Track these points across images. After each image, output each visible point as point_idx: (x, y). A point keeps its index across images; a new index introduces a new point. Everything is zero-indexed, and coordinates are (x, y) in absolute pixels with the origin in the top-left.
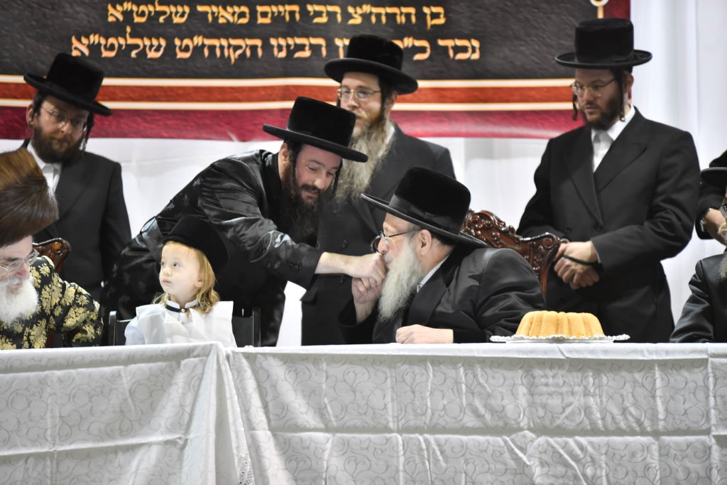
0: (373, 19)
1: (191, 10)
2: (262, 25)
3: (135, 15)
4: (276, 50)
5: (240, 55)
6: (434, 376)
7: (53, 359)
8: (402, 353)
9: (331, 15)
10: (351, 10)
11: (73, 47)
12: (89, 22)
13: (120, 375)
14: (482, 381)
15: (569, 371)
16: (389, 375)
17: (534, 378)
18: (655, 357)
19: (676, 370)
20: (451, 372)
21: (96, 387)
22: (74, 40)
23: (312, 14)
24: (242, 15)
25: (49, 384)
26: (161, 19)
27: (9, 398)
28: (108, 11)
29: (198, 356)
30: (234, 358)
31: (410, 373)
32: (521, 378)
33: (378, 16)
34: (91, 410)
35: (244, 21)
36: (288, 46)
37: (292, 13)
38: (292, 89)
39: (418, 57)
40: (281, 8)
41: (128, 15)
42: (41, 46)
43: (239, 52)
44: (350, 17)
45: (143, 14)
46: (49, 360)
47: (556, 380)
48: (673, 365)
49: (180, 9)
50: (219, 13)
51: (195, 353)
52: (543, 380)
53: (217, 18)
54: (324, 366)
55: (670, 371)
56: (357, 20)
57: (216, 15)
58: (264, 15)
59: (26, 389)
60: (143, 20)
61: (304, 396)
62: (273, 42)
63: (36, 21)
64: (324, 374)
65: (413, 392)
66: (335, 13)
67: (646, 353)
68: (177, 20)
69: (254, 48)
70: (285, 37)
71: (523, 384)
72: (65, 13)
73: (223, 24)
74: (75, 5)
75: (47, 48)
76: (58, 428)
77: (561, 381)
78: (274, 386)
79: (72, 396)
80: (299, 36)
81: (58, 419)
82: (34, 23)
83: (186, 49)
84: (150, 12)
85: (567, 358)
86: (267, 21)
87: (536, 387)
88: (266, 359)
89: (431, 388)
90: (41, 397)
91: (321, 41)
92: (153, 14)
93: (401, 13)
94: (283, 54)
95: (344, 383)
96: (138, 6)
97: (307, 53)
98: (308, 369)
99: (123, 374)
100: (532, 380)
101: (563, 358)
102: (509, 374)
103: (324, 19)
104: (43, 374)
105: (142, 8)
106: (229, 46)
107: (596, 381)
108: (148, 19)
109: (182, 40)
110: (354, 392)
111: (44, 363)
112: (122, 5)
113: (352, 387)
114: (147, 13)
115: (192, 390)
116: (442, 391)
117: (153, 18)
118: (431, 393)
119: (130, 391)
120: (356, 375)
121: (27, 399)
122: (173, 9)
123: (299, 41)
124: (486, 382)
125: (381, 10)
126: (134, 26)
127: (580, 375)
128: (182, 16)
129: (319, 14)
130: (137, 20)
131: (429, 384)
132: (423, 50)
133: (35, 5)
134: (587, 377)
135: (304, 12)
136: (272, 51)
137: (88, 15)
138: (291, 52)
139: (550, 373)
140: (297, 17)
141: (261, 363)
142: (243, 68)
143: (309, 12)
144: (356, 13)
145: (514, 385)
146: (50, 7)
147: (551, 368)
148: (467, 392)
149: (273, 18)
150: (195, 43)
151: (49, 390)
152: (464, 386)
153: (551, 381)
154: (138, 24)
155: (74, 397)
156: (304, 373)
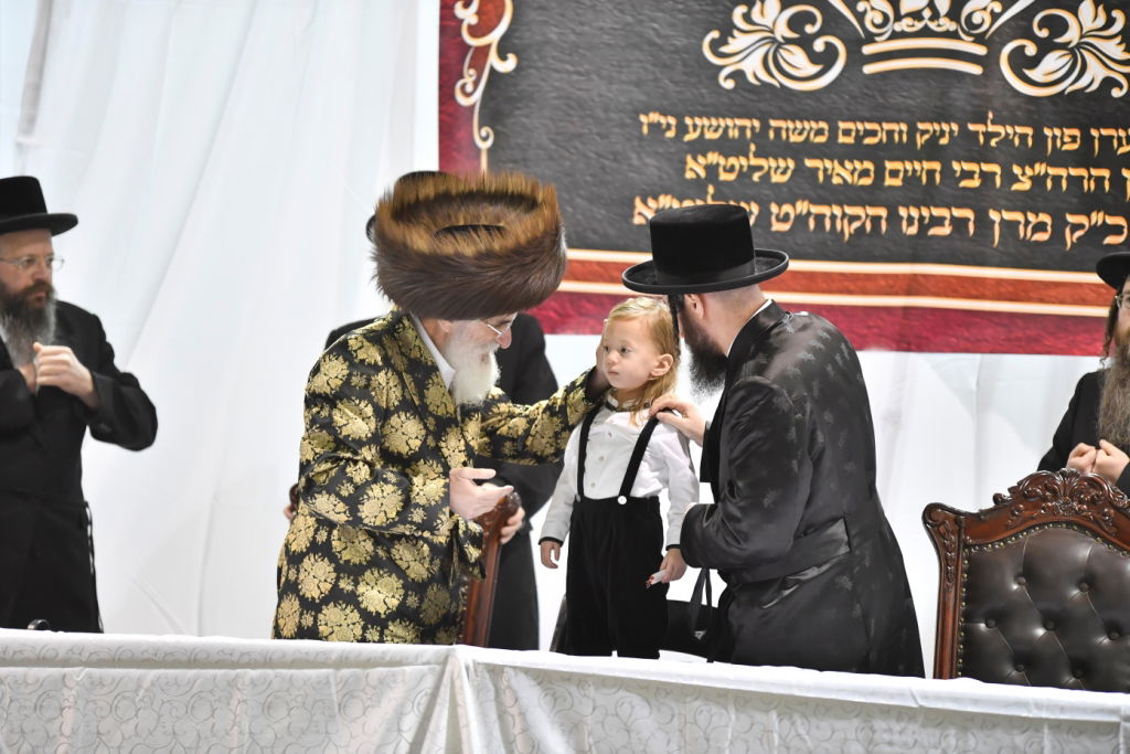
0: (1049, 184)
1: (796, 165)
2: (891, 187)
3: (721, 170)
4: (904, 223)
5: (856, 230)
6: (738, 719)
7: (248, 653)
8: (695, 682)
9: (987, 177)
10: (1017, 170)
11: (636, 211)
12: (660, 178)
13: (328, 683)
14: (802, 731)
15: (924, 726)
16: (676, 712)
17: (874, 732)
18: (1044, 715)
19: (1073, 736)
20: (759, 716)
21: (297, 696)
22: (638, 202)
23: (958, 174)
24: (865, 173)
25: (239, 686)
26: (756, 177)
27: (189, 702)
28: (685, 163)
29: (428, 663)
30: (475, 670)
31: (705, 712)
32: (856, 731)
33: (1057, 179)
34: (288, 727)
35: (867, 181)
36: (921, 218)
37: (931, 173)
38: (922, 279)
39: (1110, 240)
40: (917, 166)
41: (712, 170)
42: (595, 209)
43: (856, 225)
44: (1016, 179)
45: (732, 169)
46: (242, 654)
47: (904, 738)
48: (1071, 728)
49: (782, 163)
50: (833, 169)
51: (424, 659)
52: (886, 737)
53: (831, 176)
54: (591, 691)
55: (1065, 736)
56: (1025, 185)
57: (829, 172)
58: (894, 174)
59: (211, 692)
60: (731, 177)
61: (563, 731)
62: (903, 212)
63: (591, 175)
64: (591, 703)
65: (708, 740)
66: (994, 174)
67: (1033, 707)
68: (776, 178)
69: (876, 220)
70: (918, 207)
71: (858, 740)
72: (631, 165)
73: (839, 185)
74: (643, 155)
75: (603, 212)
76: (246, 748)
77: (911, 741)
78: (522, 714)
79: (267, 705)
80: (936, 206)
81: (247, 736)
82: (588, 178)
83: (786, 218)
84: (741, 167)
85: (922, 707)
86: (897, 182)
87: (877, 745)
88: (516, 675)
89: (732, 736)
90: (229, 704)
91: (968, 214)
92: (745, 169)
93: (1090, 176)
94: (913, 230)
95: (616, 718)
96: (726, 157)
97: (946, 230)
98: (570, 693)
99: (332, 680)
100: (871, 734)
101: (914, 705)
102: (839, 724)
103: (975, 183)
104: (232, 673)
105: (732, 161)
106: (844, 215)
107: (961, 743)
108: (738, 176)
109: (780, 205)
110: (628, 731)
111: (235, 658)
112: (705, 156)
113: (625, 724)
114: (737, 167)
115: (415, 709)
116: (746, 741)
117: (745, 175)
118: (732, 743)
119: (340, 705)
120: (633, 708)
121: (212, 706)
122: (773, 163)
123: (937, 212)
124: (808, 733)
125: (1062, 172)
126: (719, 185)
127: (937, 732)
128: (784, 173)
129: (969, 175)
130: (724, 176)
131: (730, 730)
132: (1117, 230)
133: (593, 155)
134: (947, 736)
135: (947, 171)
136: (901, 225)
137: (659, 169)
138: (923, 228)
139: (897, 727)
140: (938, 177)
141: (509, 681)
142: (859, 247)
143: (955, 172)
144: (1024, 174)
145: (846, 740)
146: (611, 157)
147: (899, 719)
148: (780, 745)
149: (905, 179)
150: (798, 211)
151: (238, 696)
152: (776, 736)
153: (896, 737)
154: (726, 183)
155: (269, 708)
156: (565, 700)
